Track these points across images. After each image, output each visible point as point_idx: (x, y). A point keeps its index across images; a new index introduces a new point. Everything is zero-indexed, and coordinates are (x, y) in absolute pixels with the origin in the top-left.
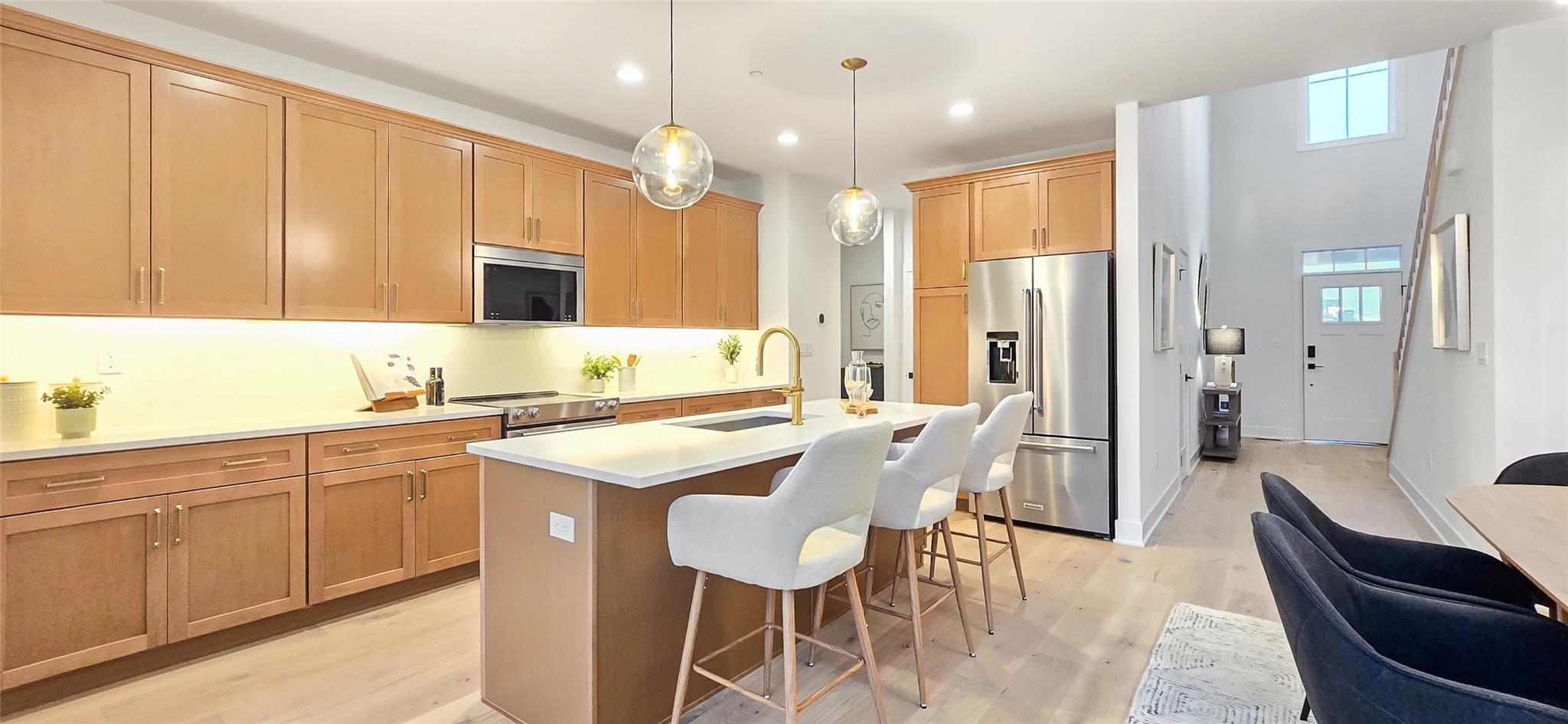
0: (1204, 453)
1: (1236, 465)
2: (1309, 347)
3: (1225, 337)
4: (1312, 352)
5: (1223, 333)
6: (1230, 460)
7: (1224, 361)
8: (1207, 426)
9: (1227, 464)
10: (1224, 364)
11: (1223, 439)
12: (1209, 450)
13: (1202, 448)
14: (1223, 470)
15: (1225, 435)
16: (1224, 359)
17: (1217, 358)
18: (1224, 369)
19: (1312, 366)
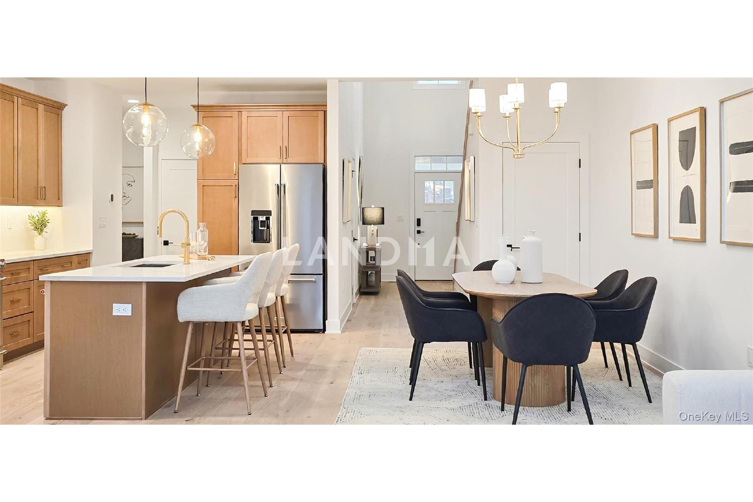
0: (362, 290)
1: (379, 296)
2: (418, 219)
3: (373, 213)
4: (419, 222)
5: (372, 210)
6: (375, 294)
7: (373, 229)
8: (363, 272)
9: (374, 296)
10: (373, 231)
11: (371, 281)
12: (364, 288)
13: (360, 288)
14: (372, 300)
15: (373, 278)
16: (372, 227)
17: (369, 226)
18: (373, 234)
19: (419, 232)
